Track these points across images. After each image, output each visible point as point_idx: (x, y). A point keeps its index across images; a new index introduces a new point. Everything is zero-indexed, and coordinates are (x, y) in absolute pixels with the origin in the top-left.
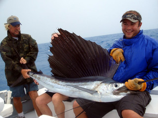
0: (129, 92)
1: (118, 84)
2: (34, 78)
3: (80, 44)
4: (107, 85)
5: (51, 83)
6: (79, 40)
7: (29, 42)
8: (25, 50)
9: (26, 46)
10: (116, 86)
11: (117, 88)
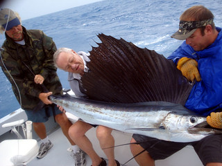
0: (212, 132)
1: (195, 118)
2: (58, 104)
3: (132, 55)
4: (179, 117)
5: (88, 112)
6: (130, 48)
7: (42, 44)
8: (39, 58)
9: (39, 52)
10: (193, 121)
11: (195, 124)
